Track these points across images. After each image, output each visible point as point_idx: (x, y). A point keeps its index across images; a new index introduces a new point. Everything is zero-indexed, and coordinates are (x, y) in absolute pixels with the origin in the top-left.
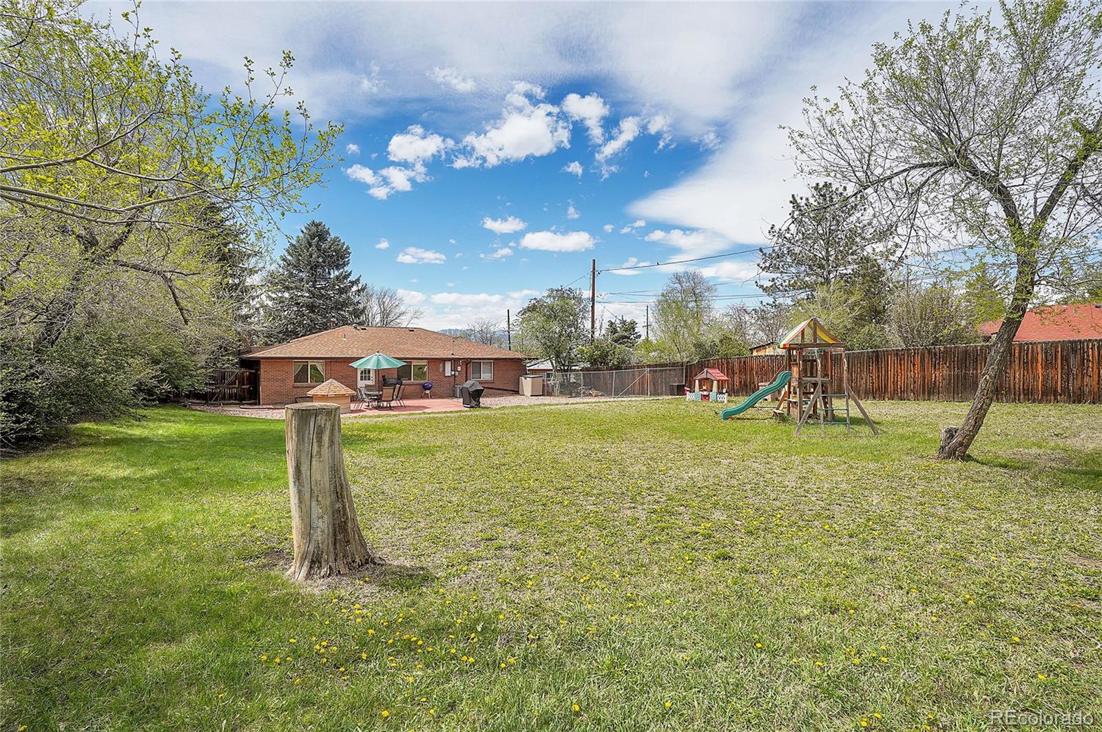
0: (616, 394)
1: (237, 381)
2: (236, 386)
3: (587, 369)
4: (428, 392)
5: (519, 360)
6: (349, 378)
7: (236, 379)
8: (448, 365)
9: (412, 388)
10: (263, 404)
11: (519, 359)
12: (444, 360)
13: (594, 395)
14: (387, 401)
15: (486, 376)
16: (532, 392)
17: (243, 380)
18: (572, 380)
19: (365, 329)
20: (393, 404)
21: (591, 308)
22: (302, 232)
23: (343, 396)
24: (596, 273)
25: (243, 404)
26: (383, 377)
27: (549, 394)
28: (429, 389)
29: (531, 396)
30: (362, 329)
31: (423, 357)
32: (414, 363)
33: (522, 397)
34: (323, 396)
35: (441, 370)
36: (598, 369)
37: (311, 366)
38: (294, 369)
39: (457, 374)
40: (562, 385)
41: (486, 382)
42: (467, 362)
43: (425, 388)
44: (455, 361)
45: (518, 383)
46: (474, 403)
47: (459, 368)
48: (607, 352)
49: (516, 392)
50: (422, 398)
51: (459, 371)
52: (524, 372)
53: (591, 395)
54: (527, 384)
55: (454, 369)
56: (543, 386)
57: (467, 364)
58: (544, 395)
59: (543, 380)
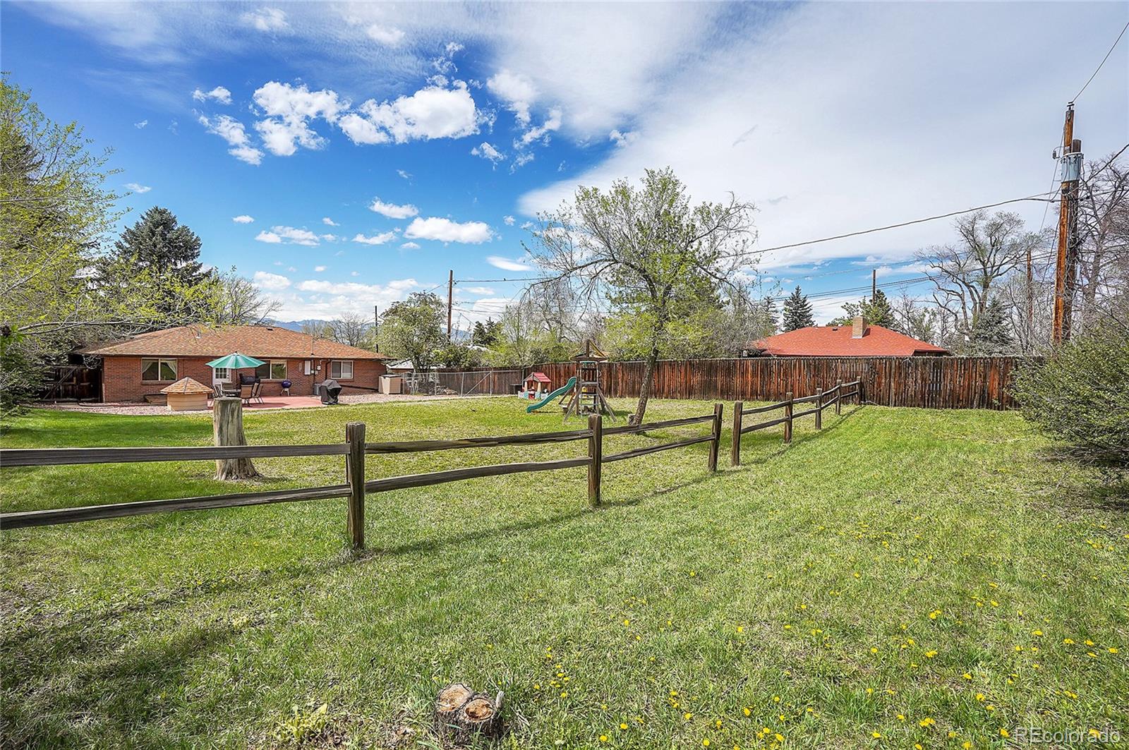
0: (464, 393)
1: (75, 378)
2: (74, 382)
3: (443, 370)
4: (287, 390)
5: (379, 360)
6: (204, 377)
7: (73, 376)
8: (308, 365)
9: (270, 386)
10: (106, 402)
12: (304, 360)
13: (447, 393)
14: (246, 399)
15: (346, 375)
16: (391, 390)
17: (83, 378)
18: (431, 380)
19: (219, 327)
20: (252, 401)
21: (447, 315)
22: (143, 218)
23: (201, 393)
24: (453, 283)
25: (83, 402)
26: (241, 375)
27: (407, 392)
28: (288, 387)
29: (390, 394)
30: (216, 327)
31: (283, 356)
32: (273, 362)
33: (381, 394)
34: (179, 393)
35: (300, 369)
36: (452, 371)
37: (161, 363)
38: (142, 368)
39: (317, 373)
40: (420, 384)
41: (347, 381)
42: (327, 362)
43: (284, 386)
44: (315, 361)
45: (377, 382)
46: (332, 400)
47: (319, 368)
48: (461, 355)
49: (376, 390)
50: (281, 395)
51: (318, 371)
52: (384, 371)
53: (445, 393)
54: (386, 383)
55: (314, 368)
56: (402, 384)
57: (327, 364)
58: (401, 393)
59: (402, 380)
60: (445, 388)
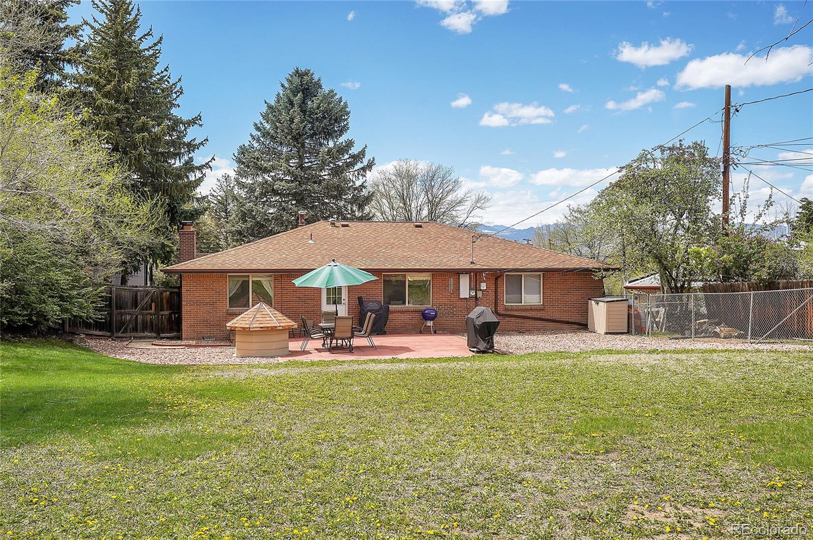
0: (755, 335)
1: (153, 305)
2: (153, 311)
3: (712, 289)
4: (430, 323)
5: (587, 272)
7: (152, 301)
8: (465, 282)
9: (405, 317)
10: (187, 339)
11: (587, 270)
12: (458, 273)
13: (722, 335)
14: (342, 339)
15: (531, 298)
16: (608, 326)
17: (162, 306)
18: (691, 308)
19: (347, 226)
20: (357, 342)
21: (721, 178)
22: (283, 86)
23: (273, 329)
24: (732, 110)
25: (162, 338)
26: (360, 299)
27: (641, 332)
28: (433, 318)
29: (606, 333)
30: (343, 226)
31: (424, 267)
32: (410, 278)
33: (592, 334)
34: (244, 328)
35: (451, 288)
36: (733, 289)
37: (252, 281)
38: (230, 288)
39: (480, 294)
40: (669, 316)
41: (531, 309)
42: (496, 275)
43: (425, 317)
44: (476, 275)
45: (585, 311)
46: (482, 345)
47: (483, 286)
48: (749, 257)
49: (583, 325)
50: (421, 333)
51: (483, 291)
52: (598, 291)
53: (716, 335)
54: (599, 312)
55: (475, 286)
56: (629, 316)
57: (496, 279)
58: (629, 332)
59: (630, 307)
60: (718, 324)
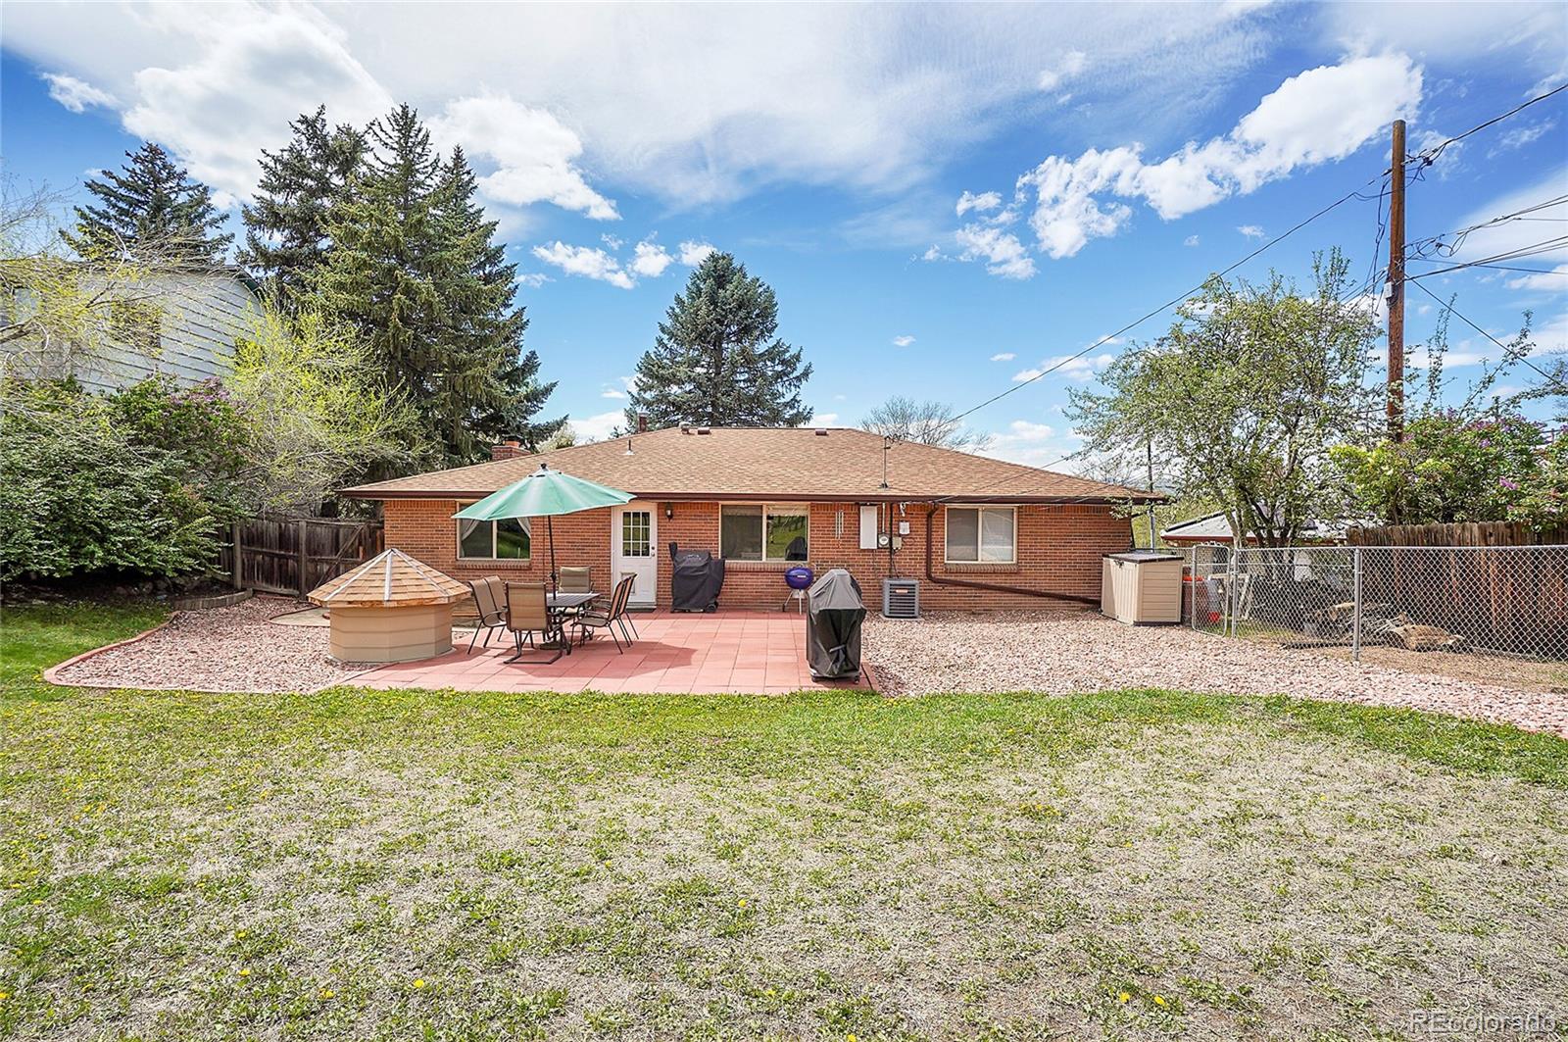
2: (360, 559)
3: (1374, 537)
4: (799, 594)
5: (1101, 504)
6: (587, 549)
8: (869, 520)
9: (762, 581)
11: (1101, 501)
12: (857, 503)
15: (995, 550)
16: (1141, 610)
18: (1302, 572)
19: (707, 433)
26: (672, 547)
27: (1209, 621)
28: (807, 585)
29: (1137, 624)
30: (700, 433)
32: (769, 509)
33: (1109, 623)
35: (847, 530)
39: (897, 543)
40: (1260, 589)
41: (994, 571)
42: (929, 509)
43: (792, 582)
44: (889, 507)
45: (1097, 578)
47: (905, 528)
49: (1092, 604)
50: (783, 610)
51: (903, 537)
52: (1121, 540)
53: (1396, 641)
54: (1123, 580)
55: (887, 528)
56: (1185, 591)
57: (929, 516)
58: (1183, 622)
59: (1186, 571)
